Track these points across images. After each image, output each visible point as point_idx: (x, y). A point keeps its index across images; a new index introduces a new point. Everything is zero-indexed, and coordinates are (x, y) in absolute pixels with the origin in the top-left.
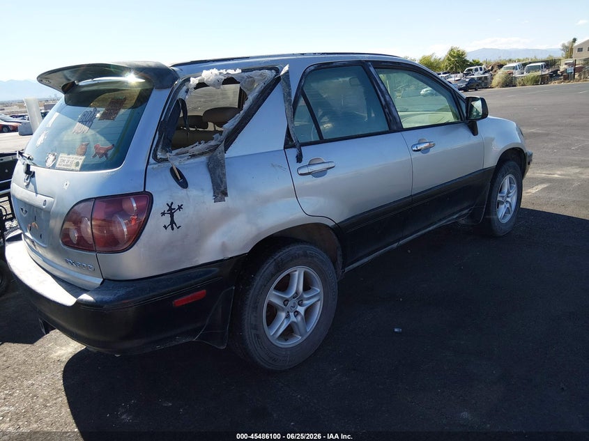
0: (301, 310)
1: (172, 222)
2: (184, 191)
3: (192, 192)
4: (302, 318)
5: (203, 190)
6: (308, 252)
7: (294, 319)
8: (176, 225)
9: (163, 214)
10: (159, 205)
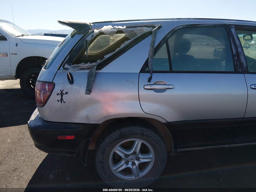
0: (137, 163)
1: (62, 99)
2: (71, 86)
3: (74, 86)
4: (136, 167)
5: (80, 86)
6: (145, 133)
7: (131, 167)
8: (63, 101)
9: (58, 94)
10: (57, 90)
